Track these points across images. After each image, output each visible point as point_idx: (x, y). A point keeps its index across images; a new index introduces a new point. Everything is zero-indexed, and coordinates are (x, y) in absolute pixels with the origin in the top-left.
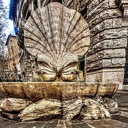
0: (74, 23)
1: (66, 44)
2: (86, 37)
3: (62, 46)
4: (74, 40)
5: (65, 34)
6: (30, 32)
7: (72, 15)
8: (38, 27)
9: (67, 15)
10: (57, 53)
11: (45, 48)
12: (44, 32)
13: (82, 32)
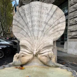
0: (51, 13)
1: (43, 31)
2: (62, 22)
3: (40, 33)
4: (51, 26)
5: (43, 24)
6: (17, 21)
7: (50, 8)
8: (22, 18)
9: (45, 9)
10: (35, 39)
11: (27, 34)
12: (26, 23)
13: (58, 20)
